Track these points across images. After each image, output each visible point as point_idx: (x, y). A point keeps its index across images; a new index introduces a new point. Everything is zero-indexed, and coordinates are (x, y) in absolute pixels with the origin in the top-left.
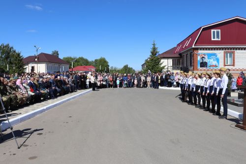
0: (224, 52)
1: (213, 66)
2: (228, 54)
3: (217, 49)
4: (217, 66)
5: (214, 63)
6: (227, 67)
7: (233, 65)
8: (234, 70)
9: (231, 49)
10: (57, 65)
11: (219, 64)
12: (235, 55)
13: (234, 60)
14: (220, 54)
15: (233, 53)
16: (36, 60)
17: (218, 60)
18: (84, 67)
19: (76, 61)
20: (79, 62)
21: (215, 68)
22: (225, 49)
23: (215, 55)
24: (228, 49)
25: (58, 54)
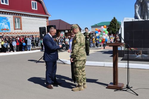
0: (14, 17)
1: (5, 29)
2: (17, 19)
3: (8, 13)
4: (9, 30)
5: (6, 27)
6: (16, 31)
7: (21, 29)
8: (22, 33)
9: (19, 14)
11: (10, 28)
12: (22, 20)
13: (21, 25)
14: (10, 18)
15: (20, 18)
17: (8, 24)
21: (7, 31)
22: (14, 13)
23: (6, 18)
24: (16, 14)
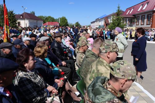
10: (35, 21)
16: (21, 17)
18: (52, 23)
19: (46, 19)
20: (48, 19)
25: (34, 14)
